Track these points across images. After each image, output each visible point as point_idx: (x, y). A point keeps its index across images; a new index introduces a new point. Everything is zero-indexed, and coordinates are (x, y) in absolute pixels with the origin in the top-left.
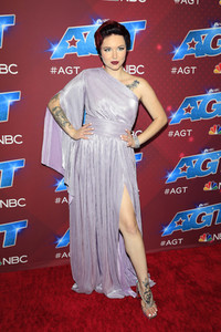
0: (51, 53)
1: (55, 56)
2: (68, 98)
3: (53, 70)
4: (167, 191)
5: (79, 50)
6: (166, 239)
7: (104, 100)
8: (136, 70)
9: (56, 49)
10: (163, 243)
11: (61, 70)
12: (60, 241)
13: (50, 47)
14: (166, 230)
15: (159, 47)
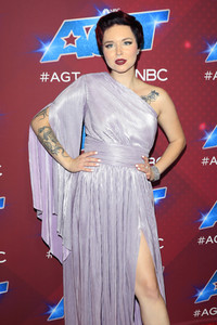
0: (42, 53)
1: (46, 58)
2: (60, 113)
3: (44, 77)
4: (201, 240)
5: (79, 50)
6: (202, 306)
7: (113, 116)
8: (156, 75)
9: (47, 49)
10: (197, 313)
11: (55, 77)
12: (54, 311)
13: (41, 46)
14: (201, 294)
15: (188, 45)
